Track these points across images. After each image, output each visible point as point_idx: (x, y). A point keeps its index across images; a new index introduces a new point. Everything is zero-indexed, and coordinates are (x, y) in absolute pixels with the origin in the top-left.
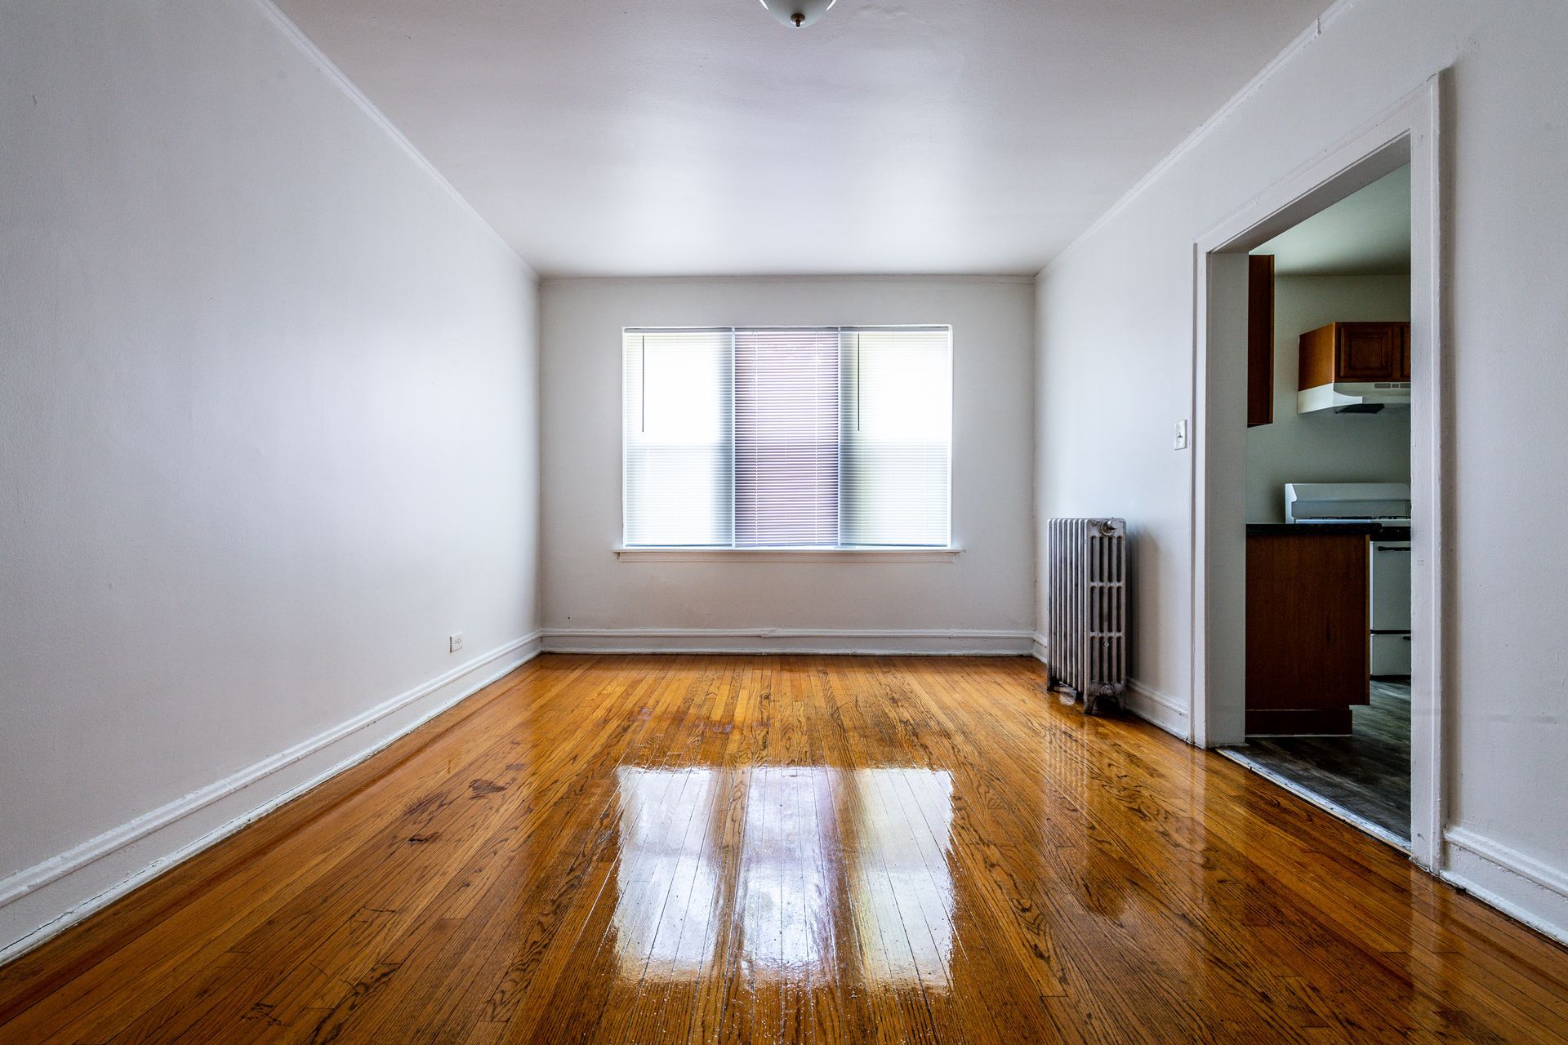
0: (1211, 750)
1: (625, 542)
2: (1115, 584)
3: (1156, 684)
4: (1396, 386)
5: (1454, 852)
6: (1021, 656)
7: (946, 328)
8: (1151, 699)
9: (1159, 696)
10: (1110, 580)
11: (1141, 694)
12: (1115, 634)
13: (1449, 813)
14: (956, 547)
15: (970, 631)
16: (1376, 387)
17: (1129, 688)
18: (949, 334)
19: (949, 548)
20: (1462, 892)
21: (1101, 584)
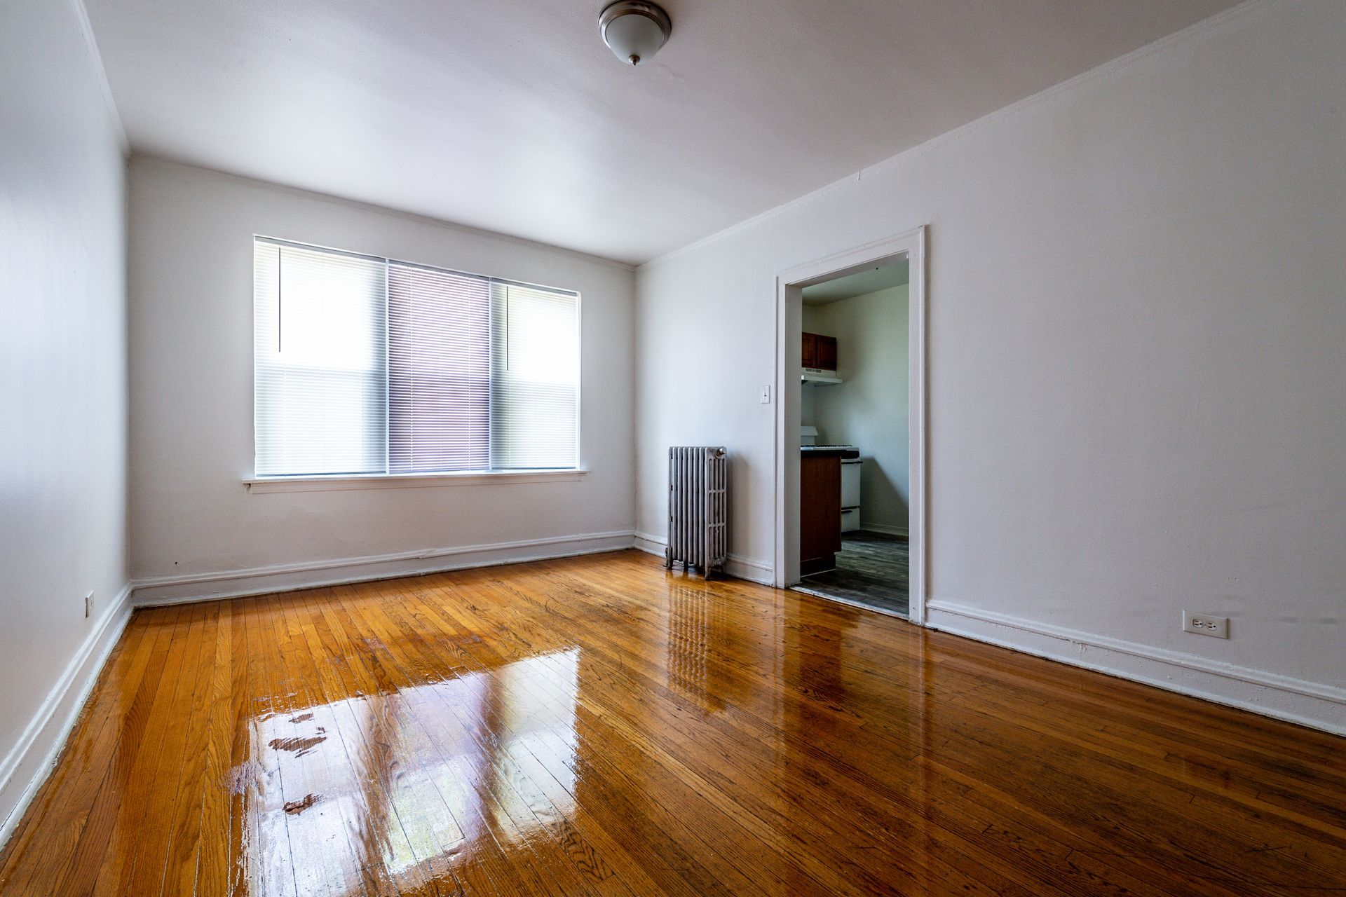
0: (787, 588)
1: (258, 470)
2: (721, 491)
3: (747, 554)
4: (814, 371)
5: (930, 612)
6: (628, 549)
7: (575, 294)
8: (744, 564)
9: (749, 561)
10: (719, 489)
11: (735, 562)
12: (721, 524)
13: (928, 594)
14: (584, 469)
15: (593, 534)
16: (807, 370)
17: (728, 560)
18: (578, 299)
19: (578, 469)
20: (936, 630)
21: (714, 491)
